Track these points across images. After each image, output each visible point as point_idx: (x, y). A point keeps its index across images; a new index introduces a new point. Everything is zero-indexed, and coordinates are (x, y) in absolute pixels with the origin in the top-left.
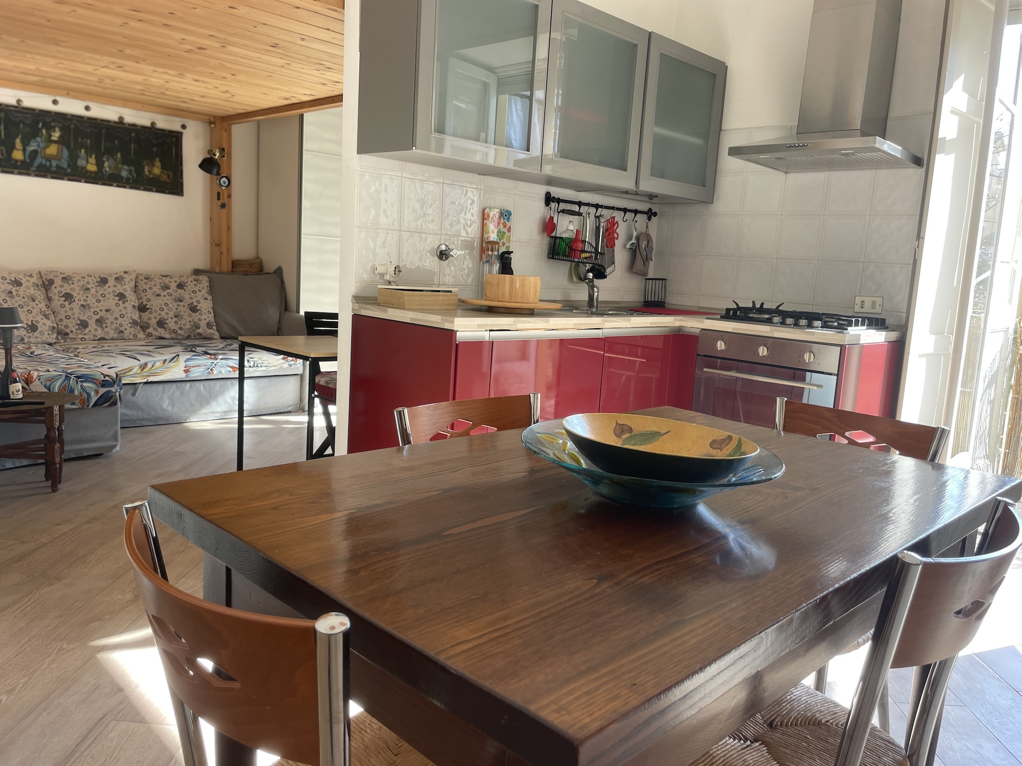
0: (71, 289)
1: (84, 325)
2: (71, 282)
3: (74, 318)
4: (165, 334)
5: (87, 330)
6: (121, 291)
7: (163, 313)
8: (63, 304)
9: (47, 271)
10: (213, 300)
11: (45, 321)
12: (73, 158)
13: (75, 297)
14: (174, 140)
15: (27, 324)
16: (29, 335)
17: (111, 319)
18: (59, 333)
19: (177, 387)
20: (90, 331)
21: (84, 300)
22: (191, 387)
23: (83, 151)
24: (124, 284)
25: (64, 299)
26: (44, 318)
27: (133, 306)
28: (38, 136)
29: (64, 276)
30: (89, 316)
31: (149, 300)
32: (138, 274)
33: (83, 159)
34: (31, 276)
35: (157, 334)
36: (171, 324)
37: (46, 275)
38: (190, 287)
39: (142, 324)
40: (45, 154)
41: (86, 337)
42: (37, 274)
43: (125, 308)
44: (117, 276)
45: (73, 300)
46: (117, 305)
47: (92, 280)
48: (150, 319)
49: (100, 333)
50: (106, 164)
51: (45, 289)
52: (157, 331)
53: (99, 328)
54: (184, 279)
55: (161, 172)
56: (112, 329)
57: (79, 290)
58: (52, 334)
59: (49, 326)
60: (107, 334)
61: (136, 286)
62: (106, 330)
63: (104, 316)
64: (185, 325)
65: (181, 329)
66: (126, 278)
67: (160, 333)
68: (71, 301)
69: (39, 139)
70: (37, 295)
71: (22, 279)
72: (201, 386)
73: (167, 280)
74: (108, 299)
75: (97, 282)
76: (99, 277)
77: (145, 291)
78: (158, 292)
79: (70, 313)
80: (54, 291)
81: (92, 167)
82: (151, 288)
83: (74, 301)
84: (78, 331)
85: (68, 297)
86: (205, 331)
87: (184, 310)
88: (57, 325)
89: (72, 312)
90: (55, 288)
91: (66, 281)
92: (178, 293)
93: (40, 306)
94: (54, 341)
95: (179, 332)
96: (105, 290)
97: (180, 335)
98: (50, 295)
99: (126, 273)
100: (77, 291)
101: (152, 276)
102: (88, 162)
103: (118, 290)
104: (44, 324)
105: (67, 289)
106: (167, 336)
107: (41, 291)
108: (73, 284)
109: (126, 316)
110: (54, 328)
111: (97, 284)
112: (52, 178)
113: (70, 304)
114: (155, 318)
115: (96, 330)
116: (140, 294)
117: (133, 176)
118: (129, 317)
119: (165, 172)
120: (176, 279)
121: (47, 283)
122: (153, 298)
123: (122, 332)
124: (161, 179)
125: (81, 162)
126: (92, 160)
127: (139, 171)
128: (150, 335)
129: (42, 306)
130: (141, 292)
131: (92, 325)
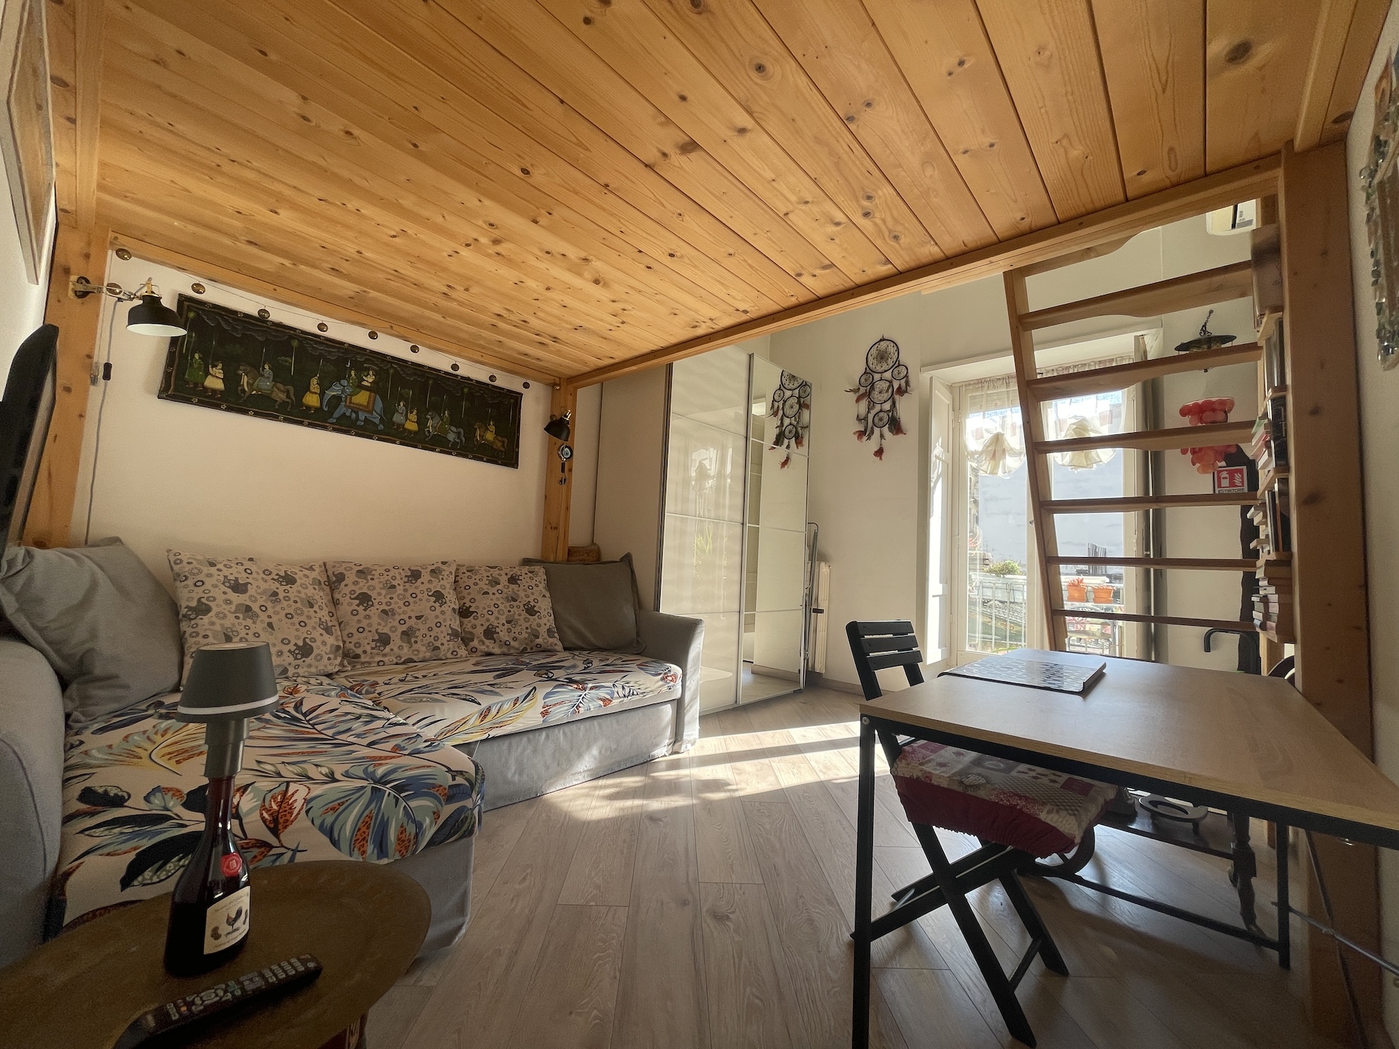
0: (368, 588)
1: (384, 640)
2: (369, 577)
3: (370, 631)
4: (493, 648)
5: (387, 649)
6: (438, 589)
7: (492, 618)
8: (356, 610)
9: (335, 562)
10: (551, 597)
11: (326, 637)
12: (388, 412)
13: (375, 599)
14: (512, 401)
15: (296, 645)
16: (298, 662)
17: (424, 630)
18: (346, 655)
19: (529, 740)
20: (392, 650)
21: (386, 603)
22: (547, 736)
23: (402, 404)
24: (442, 579)
25: (357, 602)
26: (324, 632)
27: (453, 609)
28: (345, 378)
29: (360, 568)
30: (392, 627)
31: (473, 600)
32: (458, 565)
33: (402, 413)
34: (311, 569)
35: (483, 648)
36: (503, 635)
37: (334, 567)
38: (525, 581)
39: (463, 634)
40: (350, 402)
41: (386, 659)
42: (320, 566)
43: (443, 613)
44: (433, 567)
45: (370, 603)
46: (433, 609)
47: (400, 574)
48: (474, 627)
49: (406, 653)
50: (430, 423)
51: (331, 587)
52: (484, 643)
53: (404, 645)
54: (517, 571)
55: (495, 438)
56: (423, 645)
57: (381, 588)
58: (335, 658)
59: (332, 645)
60: (415, 653)
61: (456, 582)
62: (415, 646)
63: (414, 626)
64: (520, 633)
65: (515, 639)
66: (445, 570)
67: (488, 647)
68: (368, 605)
69: (344, 382)
70: (317, 597)
71: (296, 574)
72: (559, 734)
73: (495, 572)
74: (421, 600)
75: (406, 576)
76: (409, 569)
77: (468, 587)
78: (486, 588)
79: (364, 623)
80: (344, 590)
81: (412, 426)
82: (476, 584)
83: (372, 605)
84: (374, 651)
85: (364, 599)
86: (546, 641)
87: (519, 613)
88: (344, 642)
89: (368, 621)
90: (346, 585)
91: (363, 576)
92: (510, 589)
93: (320, 614)
94: (336, 670)
95: (513, 643)
96: (416, 588)
97: (513, 648)
98: (337, 596)
99: (444, 563)
100: (378, 590)
101: (477, 568)
102: (407, 418)
103: (435, 587)
104: (324, 643)
105: (363, 587)
106: (497, 650)
107: (323, 590)
108: (372, 579)
109: (443, 624)
110: (338, 647)
111: (406, 579)
112: (357, 435)
113: (365, 610)
114: (482, 625)
115: (400, 647)
116: (462, 592)
117: (461, 441)
118: (448, 626)
119: (500, 438)
120: (507, 571)
121: (334, 579)
122: (478, 597)
123: (437, 648)
124: (495, 447)
125: (398, 418)
126: (413, 416)
127: (470, 434)
128: (474, 650)
129: (324, 614)
130: (462, 589)
131: (396, 639)
